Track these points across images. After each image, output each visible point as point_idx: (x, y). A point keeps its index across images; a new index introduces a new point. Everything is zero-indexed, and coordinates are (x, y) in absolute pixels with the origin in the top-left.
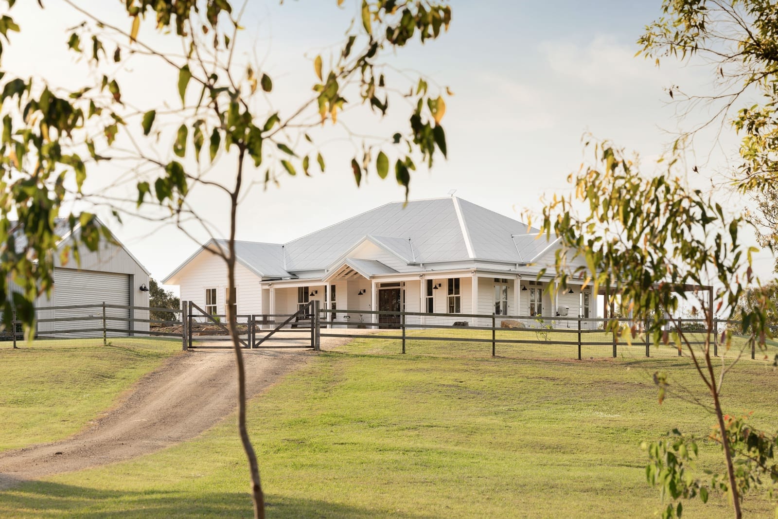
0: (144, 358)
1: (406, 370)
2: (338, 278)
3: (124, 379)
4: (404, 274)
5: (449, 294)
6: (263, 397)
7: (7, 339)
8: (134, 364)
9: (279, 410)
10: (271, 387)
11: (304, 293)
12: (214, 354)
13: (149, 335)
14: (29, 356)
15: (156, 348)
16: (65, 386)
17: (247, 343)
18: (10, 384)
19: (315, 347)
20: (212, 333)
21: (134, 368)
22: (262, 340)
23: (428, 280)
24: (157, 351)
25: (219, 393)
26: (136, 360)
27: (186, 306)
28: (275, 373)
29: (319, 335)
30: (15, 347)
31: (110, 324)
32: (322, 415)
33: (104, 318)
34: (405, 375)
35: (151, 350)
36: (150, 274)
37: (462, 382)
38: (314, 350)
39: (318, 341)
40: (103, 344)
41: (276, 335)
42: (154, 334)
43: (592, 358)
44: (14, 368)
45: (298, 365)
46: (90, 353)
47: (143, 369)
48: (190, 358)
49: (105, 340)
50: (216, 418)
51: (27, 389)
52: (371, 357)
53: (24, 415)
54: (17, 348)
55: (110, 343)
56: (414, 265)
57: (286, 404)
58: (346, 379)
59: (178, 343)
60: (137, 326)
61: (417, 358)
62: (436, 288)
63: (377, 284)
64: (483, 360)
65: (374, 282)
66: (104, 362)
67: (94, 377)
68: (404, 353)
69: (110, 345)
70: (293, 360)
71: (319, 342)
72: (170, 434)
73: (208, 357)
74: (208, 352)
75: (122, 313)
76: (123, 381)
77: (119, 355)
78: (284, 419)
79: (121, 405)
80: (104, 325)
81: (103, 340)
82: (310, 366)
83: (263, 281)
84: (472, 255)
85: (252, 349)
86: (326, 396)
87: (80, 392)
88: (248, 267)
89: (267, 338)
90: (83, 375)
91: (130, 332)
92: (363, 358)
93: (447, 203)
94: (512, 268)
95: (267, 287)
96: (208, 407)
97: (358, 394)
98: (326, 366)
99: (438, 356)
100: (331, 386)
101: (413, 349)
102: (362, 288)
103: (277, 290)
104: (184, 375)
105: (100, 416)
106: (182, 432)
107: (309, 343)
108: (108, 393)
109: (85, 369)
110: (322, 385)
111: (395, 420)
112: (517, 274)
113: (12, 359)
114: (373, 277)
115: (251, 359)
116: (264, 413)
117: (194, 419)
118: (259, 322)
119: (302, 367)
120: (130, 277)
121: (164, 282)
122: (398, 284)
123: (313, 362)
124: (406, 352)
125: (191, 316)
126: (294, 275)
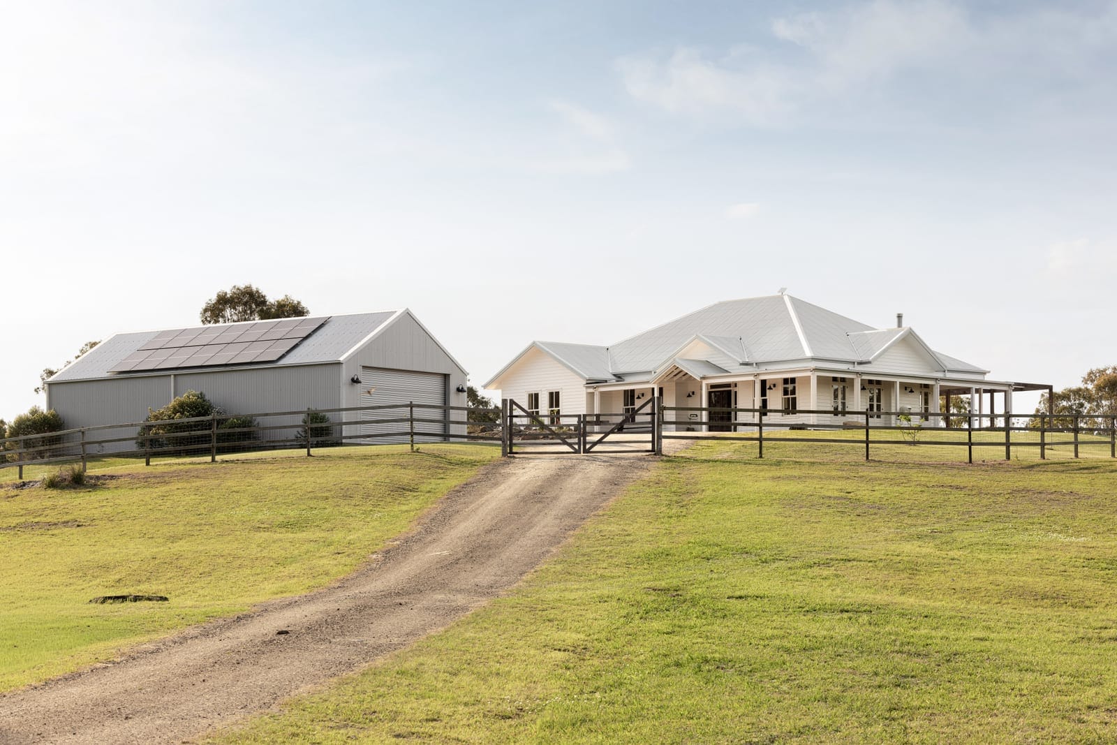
0: (457, 467)
1: (773, 478)
2: (665, 380)
3: (429, 492)
4: (735, 374)
5: (784, 395)
6: (603, 515)
7: (302, 447)
8: (444, 473)
9: (628, 535)
10: (612, 502)
11: (630, 396)
12: (538, 461)
13: (466, 440)
14: (322, 464)
15: (472, 454)
16: (353, 502)
17: (576, 447)
18: (286, 501)
19: (656, 451)
20: (535, 437)
21: (442, 478)
22: (595, 444)
23: (762, 380)
24: (472, 458)
25: (546, 511)
26: (447, 469)
27: (506, 405)
28: (614, 483)
29: (660, 437)
30: (309, 455)
31: (418, 427)
32: (689, 543)
33: (412, 420)
34: (775, 484)
35: (465, 457)
36: (468, 374)
37: (850, 493)
38: (655, 454)
40: (410, 451)
41: (611, 437)
42: (471, 438)
43: (984, 461)
44: (299, 480)
45: (639, 473)
46: (393, 460)
47: (454, 480)
48: (511, 465)
49: (412, 446)
50: (544, 549)
51: (304, 507)
52: (724, 462)
53: (289, 544)
54: (311, 456)
55: (418, 449)
56: (747, 364)
57: (636, 526)
58: (703, 490)
59: (497, 448)
60: (454, 429)
61: (778, 463)
62: (770, 388)
63: (707, 384)
64: (857, 464)
65: (704, 382)
66: (407, 471)
67: (392, 491)
68: (761, 457)
69: (417, 451)
70: (632, 467)
71: (661, 445)
72: (479, 580)
73: (531, 465)
74: (531, 459)
75: (436, 414)
76: (428, 495)
77: (428, 463)
78: (637, 549)
79: (419, 528)
80: (412, 428)
81: (410, 445)
82: (655, 475)
83: (587, 384)
84: (809, 354)
85: (582, 454)
86: (683, 514)
87: (371, 511)
88: (572, 369)
89: (600, 442)
90: (379, 488)
91: (446, 436)
92: (715, 464)
93: (776, 302)
94: (851, 367)
95: (591, 390)
96: (532, 532)
97: (724, 510)
98: (672, 473)
99: (801, 460)
100: (686, 499)
101: (770, 453)
102: (690, 390)
103: (602, 394)
104: (502, 487)
105: (390, 545)
106: (495, 575)
107: (649, 446)
108: (407, 511)
109: (383, 480)
110: (675, 498)
111: (792, 551)
112: (857, 373)
113: (300, 469)
114: (704, 378)
115: (583, 466)
116: (609, 540)
117: (514, 552)
118: (590, 423)
119: (646, 475)
120: (446, 377)
121: (485, 387)
122: (728, 385)
123: (655, 470)
124: (763, 456)
125: (512, 416)
126: (619, 377)
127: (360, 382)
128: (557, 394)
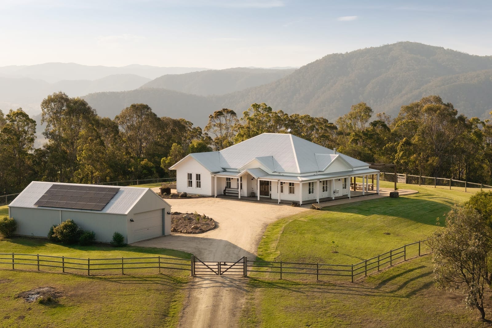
4: (271, 178)
17: (217, 273)
22: (224, 272)
23: (281, 182)
29: (247, 271)
30: (123, 273)
31: (162, 265)
33: (159, 263)
38: (245, 276)
39: (246, 273)
41: (229, 270)
56: (275, 172)
62: (284, 185)
65: (259, 180)
80: (159, 266)
83: (212, 173)
84: (299, 172)
85: (219, 275)
88: (205, 168)
93: (287, 138)
95: (213, 176)
112: (318, 179)
114: (258, 178)
120: (163, 210)
122: (268, 181)
126: (224, 169)
127: (134, 221)
128: (199, 175)
